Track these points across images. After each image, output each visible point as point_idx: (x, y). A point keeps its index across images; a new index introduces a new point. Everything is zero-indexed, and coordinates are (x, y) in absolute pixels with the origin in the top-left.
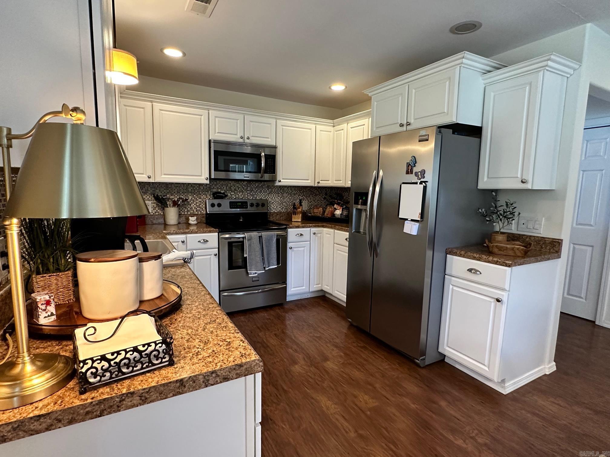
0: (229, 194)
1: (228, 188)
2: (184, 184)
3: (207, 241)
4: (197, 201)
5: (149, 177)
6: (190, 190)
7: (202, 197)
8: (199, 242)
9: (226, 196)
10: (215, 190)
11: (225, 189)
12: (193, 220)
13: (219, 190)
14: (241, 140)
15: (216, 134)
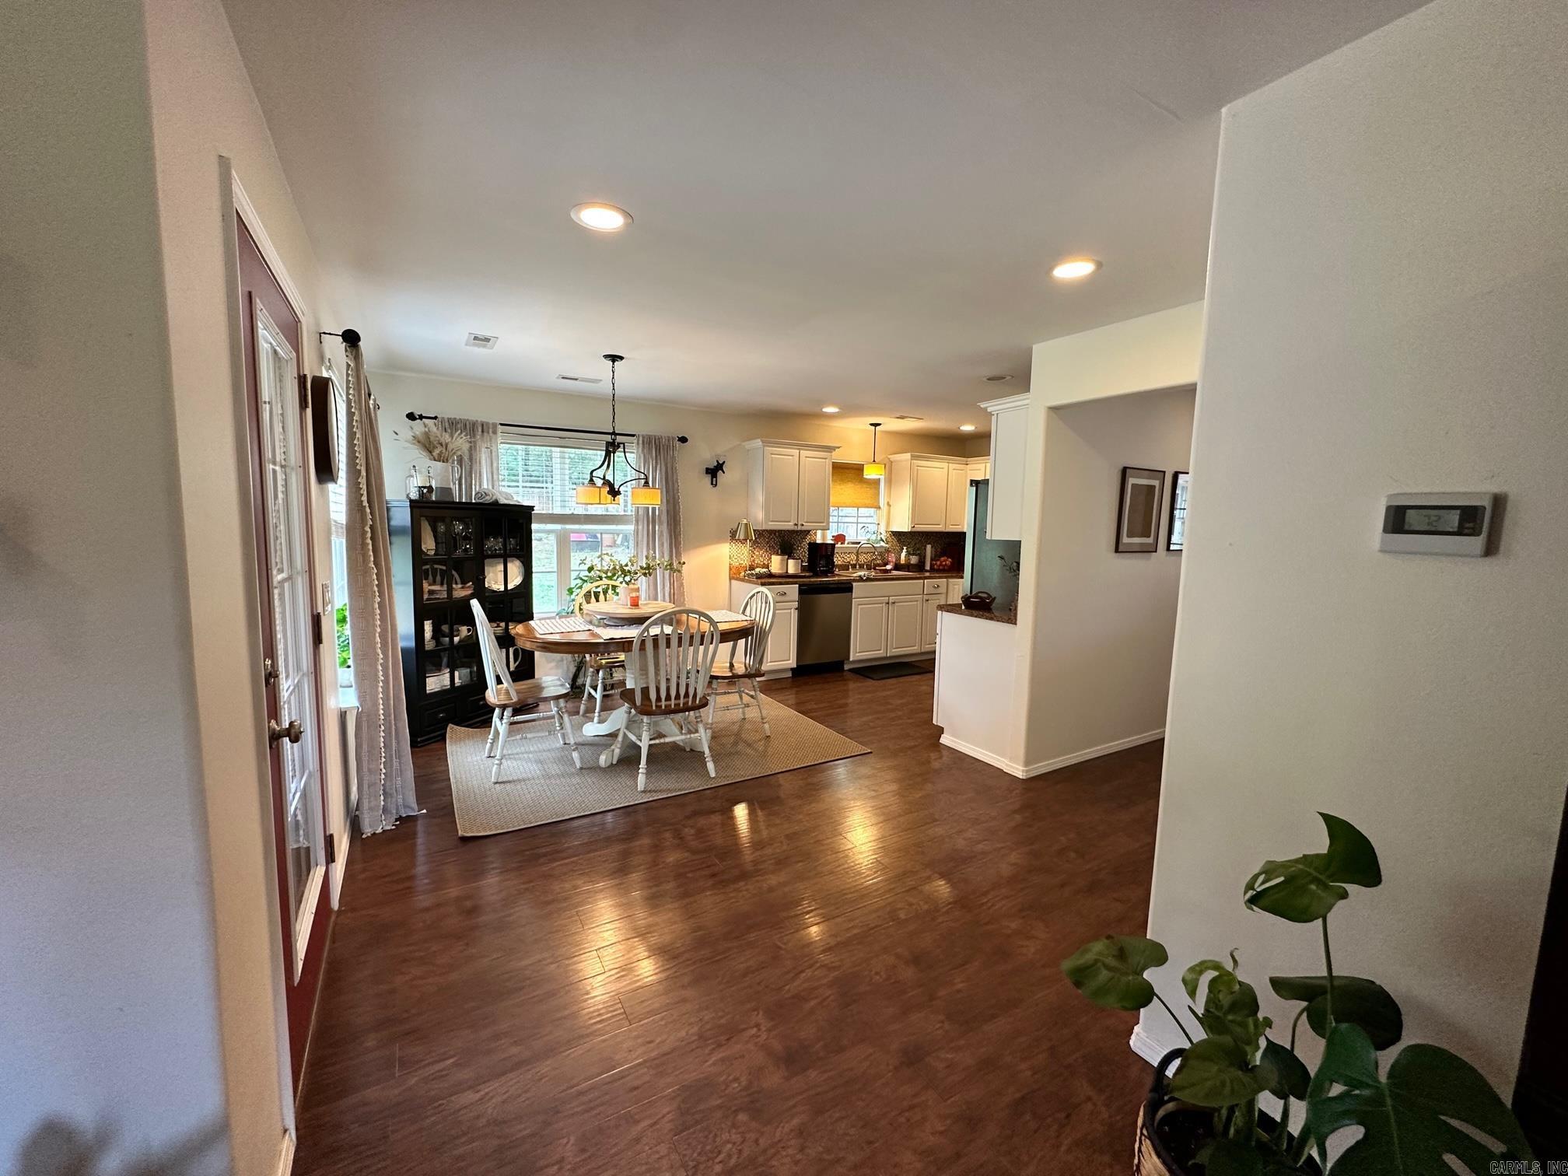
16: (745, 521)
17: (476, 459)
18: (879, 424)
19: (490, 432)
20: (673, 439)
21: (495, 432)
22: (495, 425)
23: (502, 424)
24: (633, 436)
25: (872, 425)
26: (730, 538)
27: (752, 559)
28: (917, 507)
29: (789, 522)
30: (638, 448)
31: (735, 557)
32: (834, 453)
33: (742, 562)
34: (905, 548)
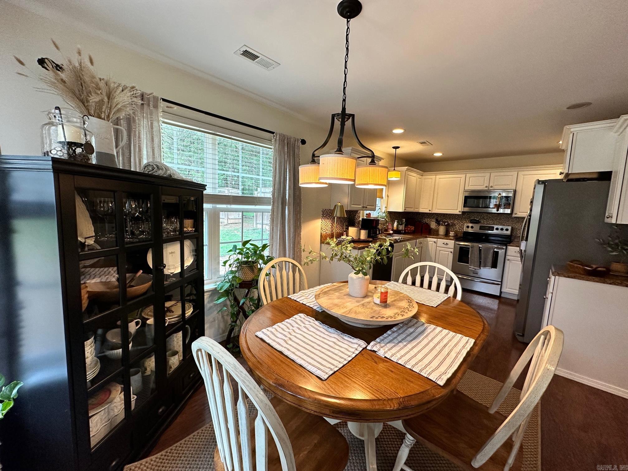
0: (482, 221)
1: (482, 217)
2: (453, 214)
3: (448, 244)
4: (460, 224)
5: (430, 211)
6: (456, 217)
7: (463, 222)
8: (444, 243)
9: (480, 222)
10: (472, 218)
11: (479, 218)
12: (452, 234)
13: (475, 218)
14: (486, 189)
15: (469, 187)
16: (339, 204)
17: (135, 132)
18: (398, 147)
19: (151, 105)
20: (298, 140)
21: (156, 107)
22: (156, 99)
23: (164, 100)
24: (273, 133)
25: (394, 148)
26: (322, 215)
27: (332, 229)
28: (407, 198)
29: (360, 205)
30: (275, 144)
31: (324, 228)
32: (380, 162)
33: (327, 232)
34: (396, 221)
